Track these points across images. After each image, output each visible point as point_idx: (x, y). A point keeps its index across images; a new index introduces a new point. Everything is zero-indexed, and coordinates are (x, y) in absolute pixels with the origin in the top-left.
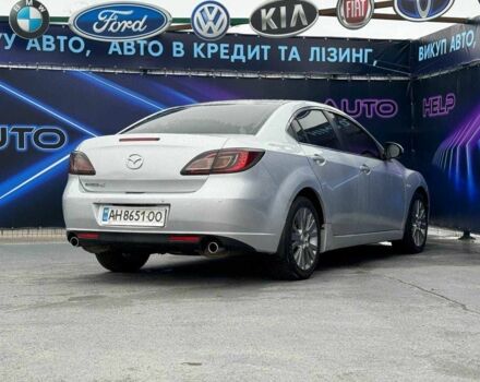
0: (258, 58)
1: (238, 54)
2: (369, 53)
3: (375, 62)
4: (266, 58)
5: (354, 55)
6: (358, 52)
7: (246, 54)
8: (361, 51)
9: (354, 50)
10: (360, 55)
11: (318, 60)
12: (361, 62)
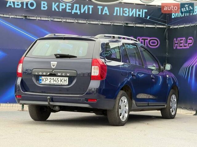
0: (86, 12)
1: (76, 10)
2: (145, 12)
3: (148, 17)
4: (91, 12)
5: (138, 13)
6: (139, 11)
7: (80, 9)
8: (141, 10)
9: (137, 10)
10: (141, 13)
11: (118, 14)
12: (141, 16)
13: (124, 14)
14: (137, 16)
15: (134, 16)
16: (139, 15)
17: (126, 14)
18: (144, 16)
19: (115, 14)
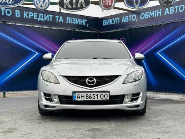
0: (48, 20)
1: (41, 18)
2: (86, 21)
3: (88, 25)
4: (51, 20)
5: (81, 22)
6: (82, 21)
7: (44, 18)
8: (83, 20)
9: (81, 20)
10: (83, 22)
11: (69, 22)
12: (83, 24)
13: (73, 22)
14: (81, 24)
15: (79, 24)
16: (82, 23)
17: (74, 22)
18: (85, 24)
19: (67, 22)
